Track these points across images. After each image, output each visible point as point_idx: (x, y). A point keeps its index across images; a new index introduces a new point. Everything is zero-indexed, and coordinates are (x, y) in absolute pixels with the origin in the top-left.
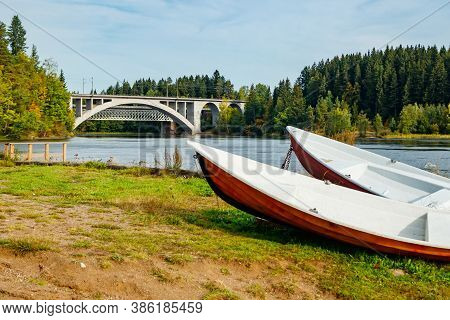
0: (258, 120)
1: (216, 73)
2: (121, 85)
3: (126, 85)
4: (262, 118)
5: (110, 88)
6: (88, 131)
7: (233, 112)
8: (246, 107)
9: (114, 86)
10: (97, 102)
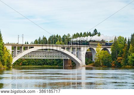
0: (119, 58)
1: (95, 31)
2: (42, 39)
3: (45, 38)
4: (121, 56)
5: (36, 40)
6: (23, 65)
7: (104, 53)
8: (112, 50)
9: (38, 39)
10: (26, 48)
